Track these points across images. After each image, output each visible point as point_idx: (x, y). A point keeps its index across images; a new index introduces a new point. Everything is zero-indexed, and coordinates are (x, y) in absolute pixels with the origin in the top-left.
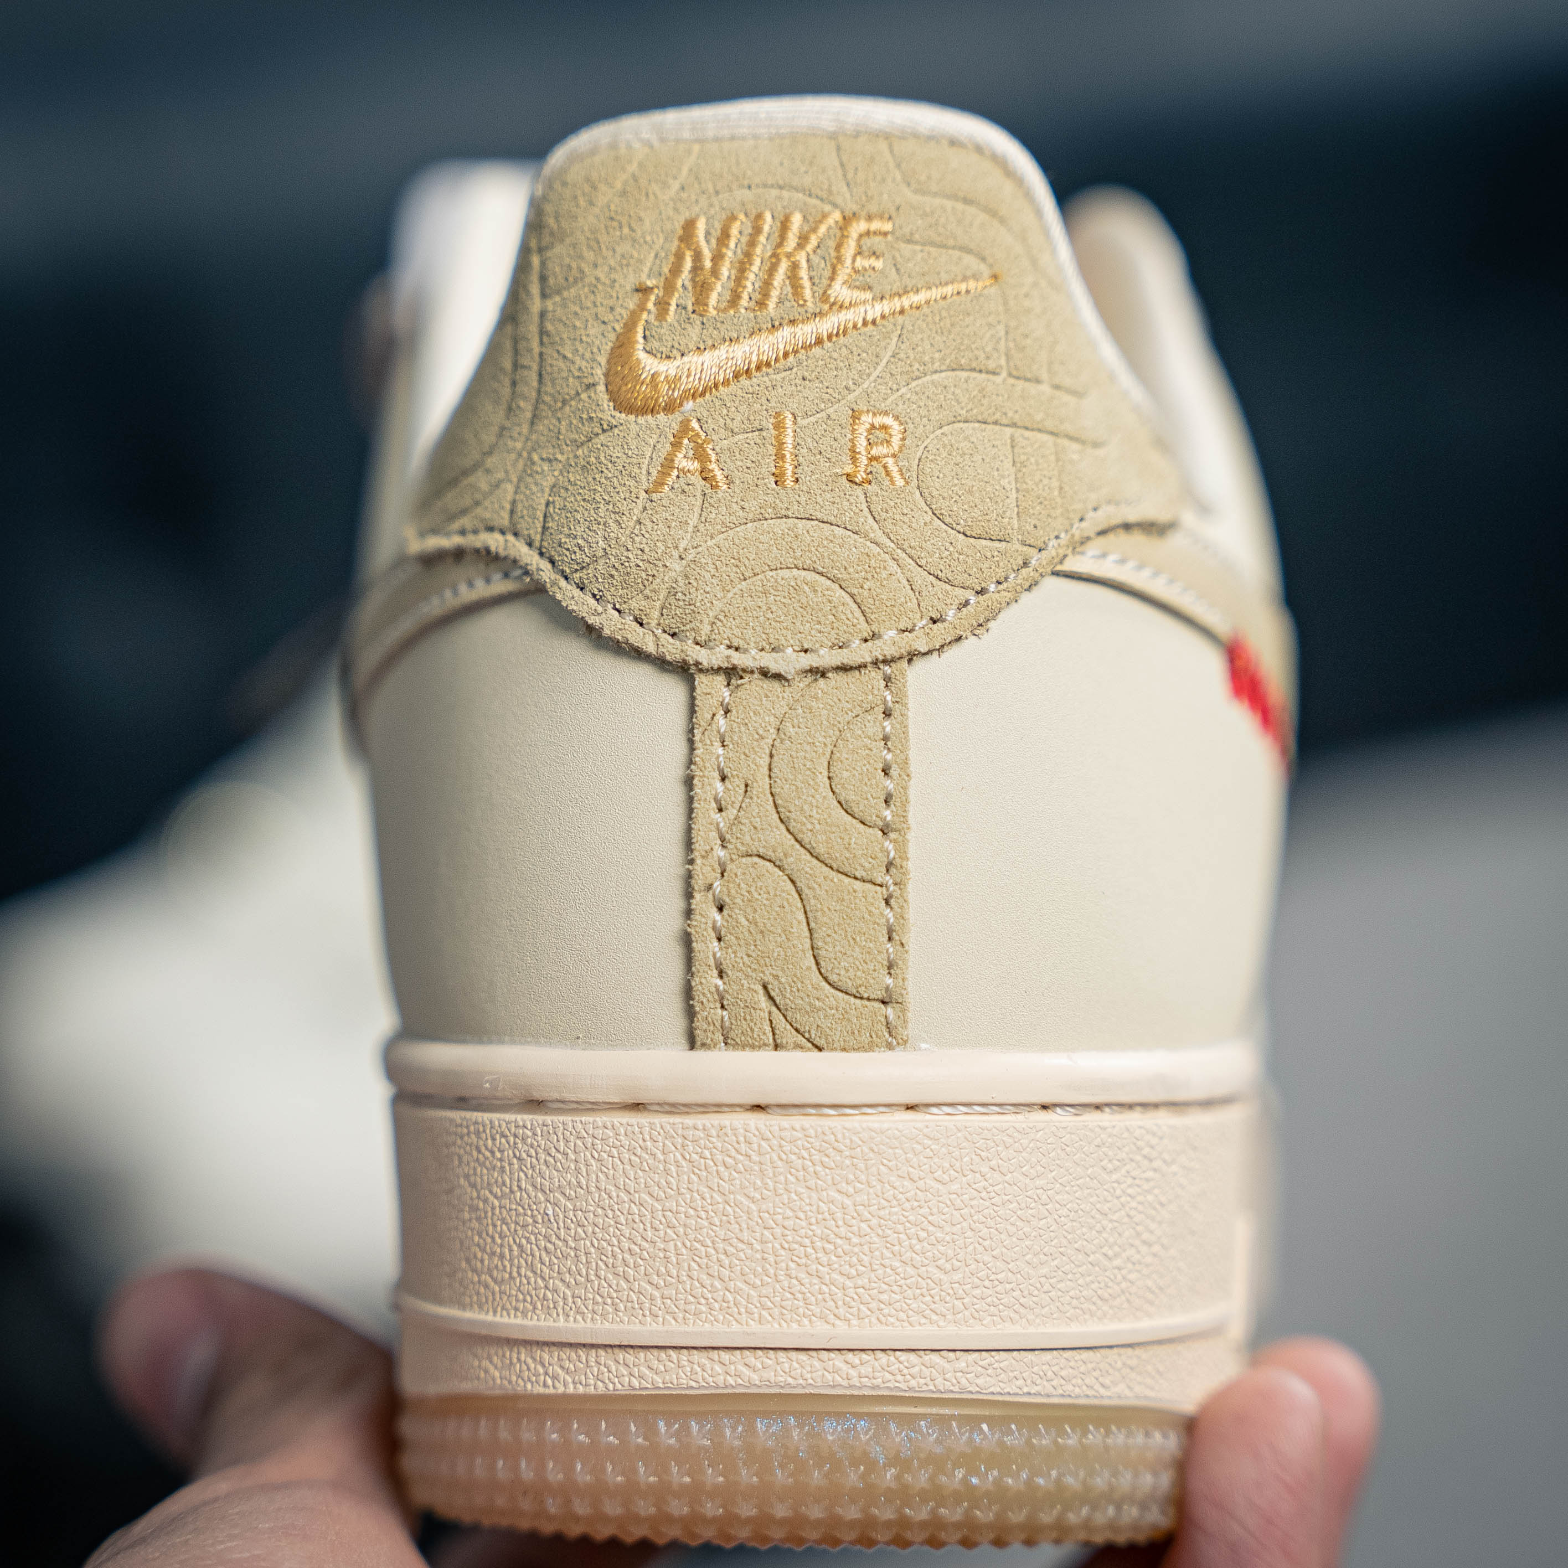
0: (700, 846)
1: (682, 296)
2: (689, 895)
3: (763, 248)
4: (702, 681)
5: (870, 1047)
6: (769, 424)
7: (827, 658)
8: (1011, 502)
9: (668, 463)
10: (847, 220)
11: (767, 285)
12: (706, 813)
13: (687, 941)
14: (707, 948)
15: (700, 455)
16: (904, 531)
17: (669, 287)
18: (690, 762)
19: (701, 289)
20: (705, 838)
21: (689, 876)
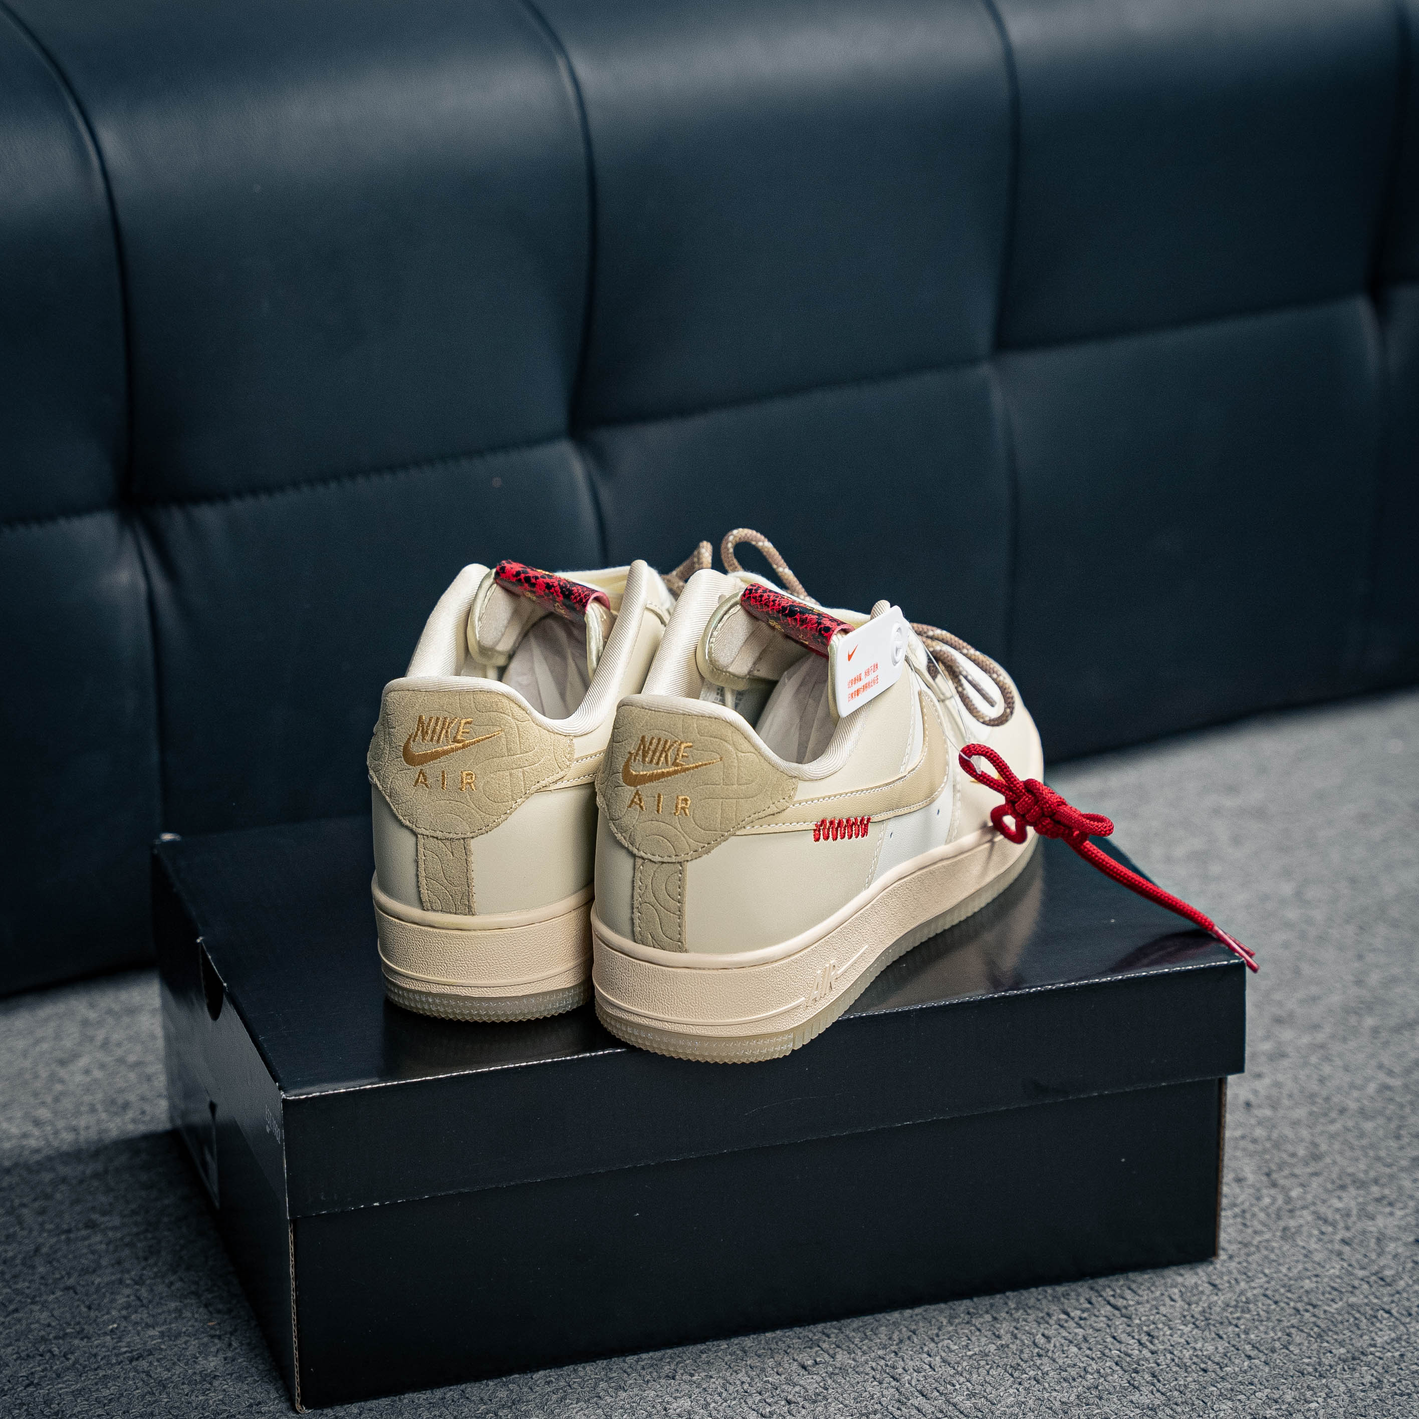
0: (635, 898)
1: (639, 758)
2: (633, 908)
3: (660, 748)
4: (638, 860)
5: (676, 952)
6: (656, 796)
7: (666, 859)
8: (719, 821)
9: (633, 801)
10: (682, 743)
11: (659, 759)
12: (637, 890)
13: (632, 919)
14: (637, 921)
15: (640, 800)
16: (687, 829)
17: (637, 754)
18: (634, 877)
19: (644, 756)
20: (636, 896)
21: (633, 904)
